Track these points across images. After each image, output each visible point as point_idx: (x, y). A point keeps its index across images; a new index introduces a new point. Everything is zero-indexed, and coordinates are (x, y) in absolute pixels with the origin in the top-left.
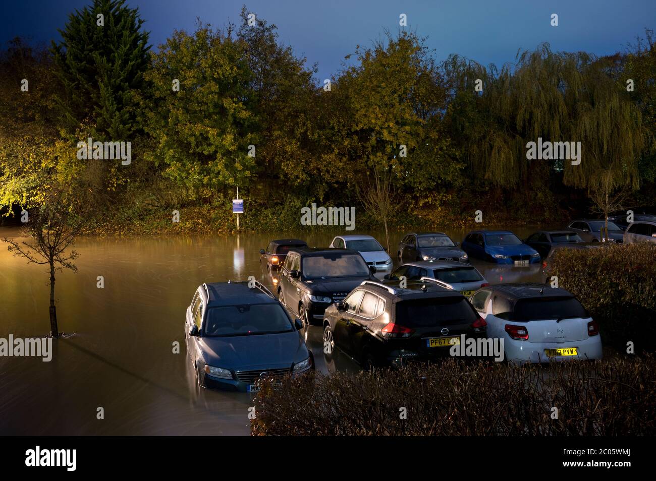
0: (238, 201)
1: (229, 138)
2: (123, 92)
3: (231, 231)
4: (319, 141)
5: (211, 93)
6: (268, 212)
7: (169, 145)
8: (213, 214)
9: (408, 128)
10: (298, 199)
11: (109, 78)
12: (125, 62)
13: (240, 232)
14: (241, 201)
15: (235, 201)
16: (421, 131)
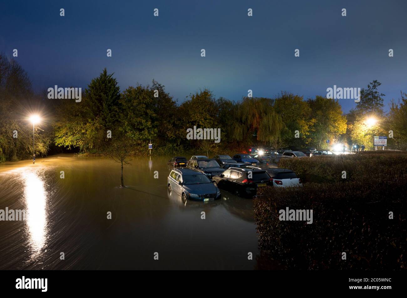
0: (150, 145)
1: (149, 123)
2: (111, 107)
3: (148, 155)
4: (178, 125)
5: (143, 108)
6: (160, 148)
7: (128, 125)
8: (141, 149)
9: (208, 121)
10: (171, 144)
11: (107, 102)
12: (112, 97)
13: (151, 155)
14: (152, 145)
15: (149, 145)
16: (212, 122)
